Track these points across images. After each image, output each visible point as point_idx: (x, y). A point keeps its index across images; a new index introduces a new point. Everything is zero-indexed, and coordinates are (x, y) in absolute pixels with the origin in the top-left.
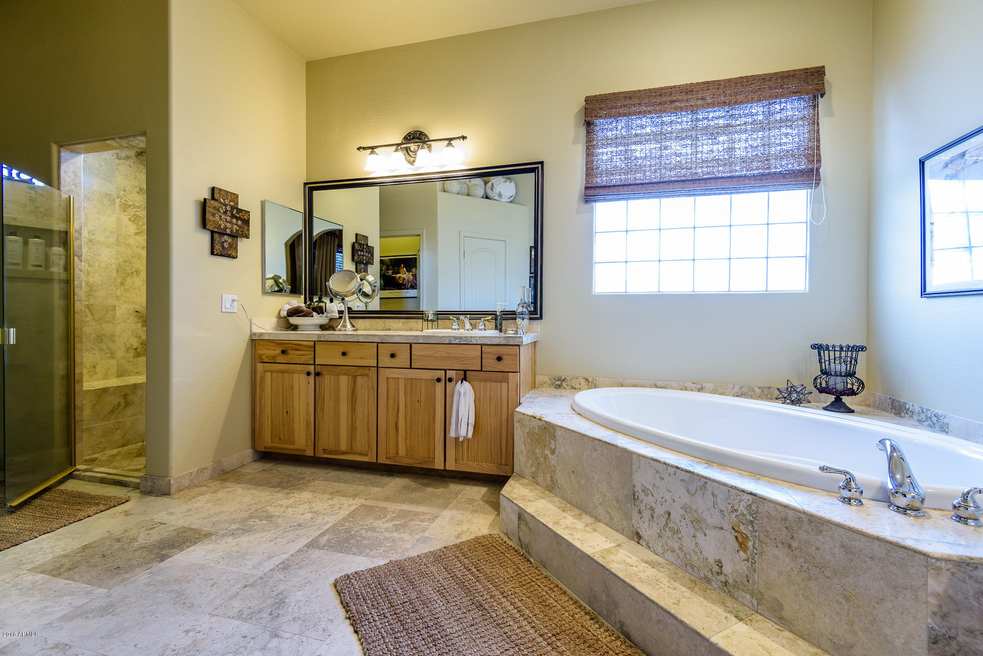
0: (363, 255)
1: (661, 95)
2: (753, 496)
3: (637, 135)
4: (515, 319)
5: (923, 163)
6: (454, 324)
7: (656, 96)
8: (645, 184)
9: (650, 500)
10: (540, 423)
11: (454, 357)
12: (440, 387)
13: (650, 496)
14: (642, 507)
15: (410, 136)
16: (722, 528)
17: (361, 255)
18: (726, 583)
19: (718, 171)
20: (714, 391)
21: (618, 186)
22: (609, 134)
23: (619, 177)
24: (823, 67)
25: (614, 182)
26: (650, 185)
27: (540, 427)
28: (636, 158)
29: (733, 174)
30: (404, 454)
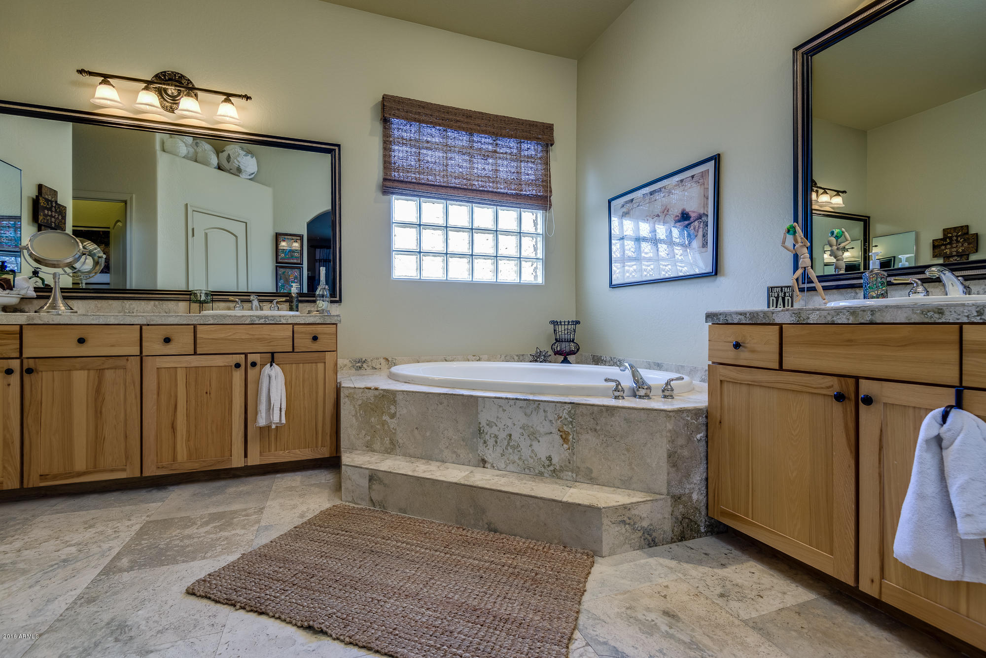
0: (51, 216)
1: (448, 113)
2: (571, 405)
3: (428, 142)
4: (314, 302)
5: (610, 202)
6: (238, 305)
7: (444, 112)
8: (436, 186)
9: (494, 430)
10: (377, 393)
11: (258, 339)
12: (238, 375)
13: (494, 427)
14: (487, 437)
15: (164, 76)
16: (551, 433)
17: (48, 215)
18: (554, 471)
19: (490, 187)
20: (489, 360)
21: (414, 183)
22: (405, 135)
23: (414, 175)
24: (553, 125)
25: (409, 180)
26: (440, 188)
27: (376, 397)
28: (428, 162)
29: (499, 190)
30: (185, 458)
